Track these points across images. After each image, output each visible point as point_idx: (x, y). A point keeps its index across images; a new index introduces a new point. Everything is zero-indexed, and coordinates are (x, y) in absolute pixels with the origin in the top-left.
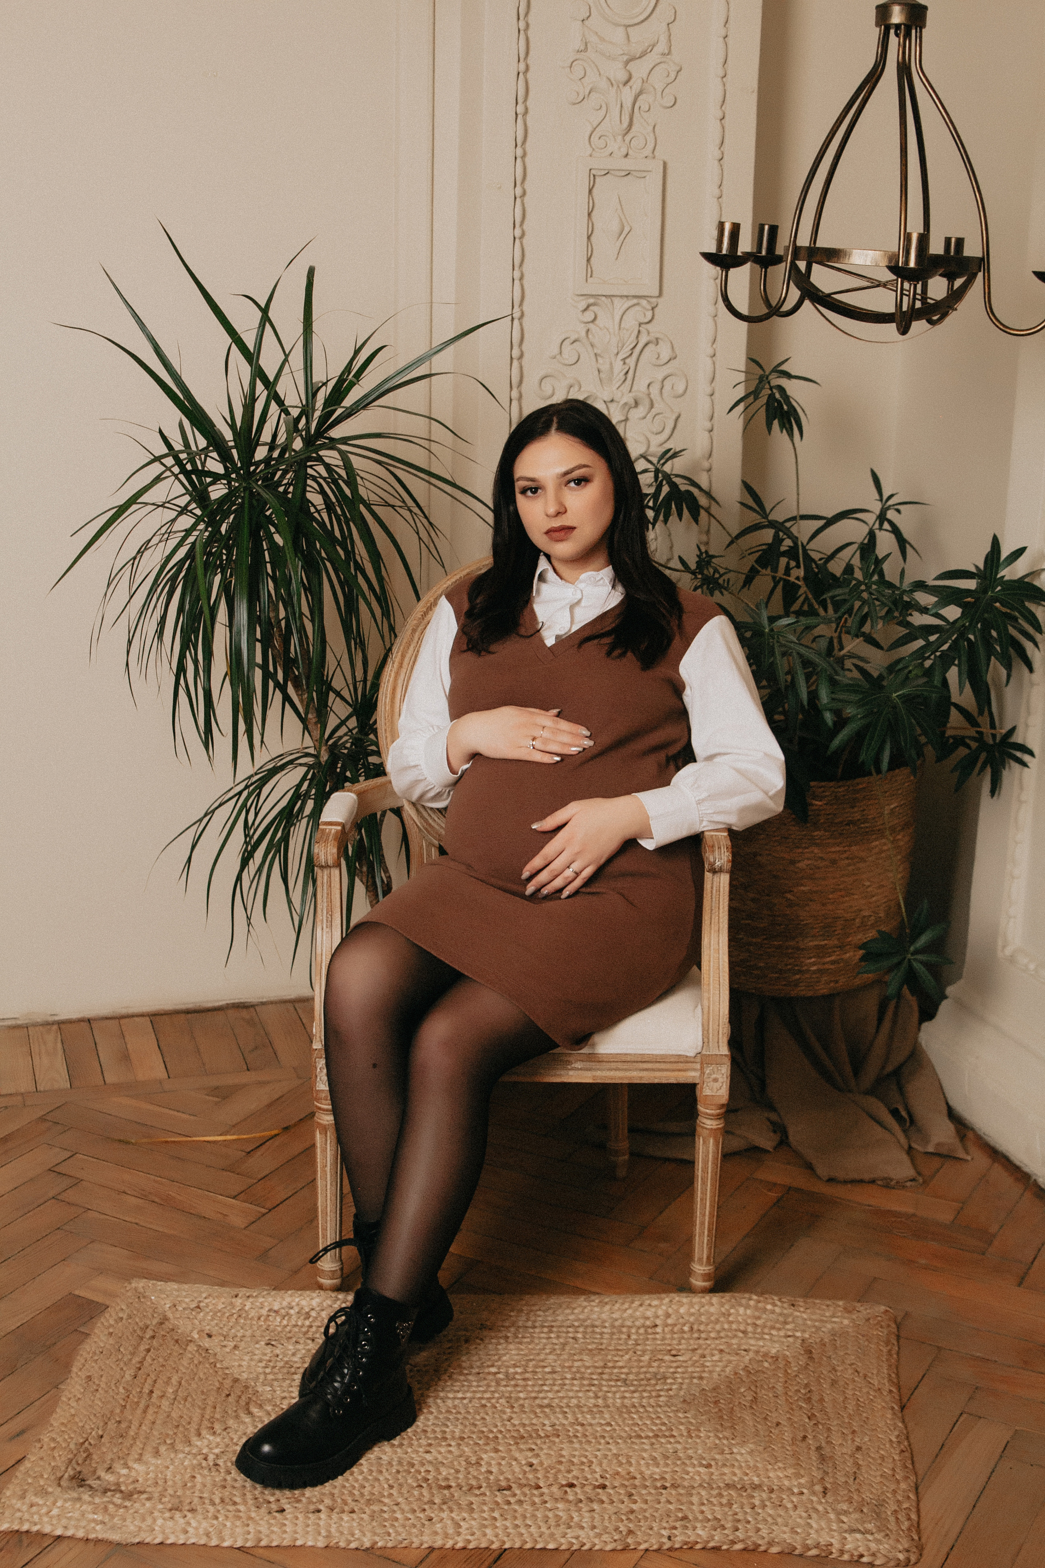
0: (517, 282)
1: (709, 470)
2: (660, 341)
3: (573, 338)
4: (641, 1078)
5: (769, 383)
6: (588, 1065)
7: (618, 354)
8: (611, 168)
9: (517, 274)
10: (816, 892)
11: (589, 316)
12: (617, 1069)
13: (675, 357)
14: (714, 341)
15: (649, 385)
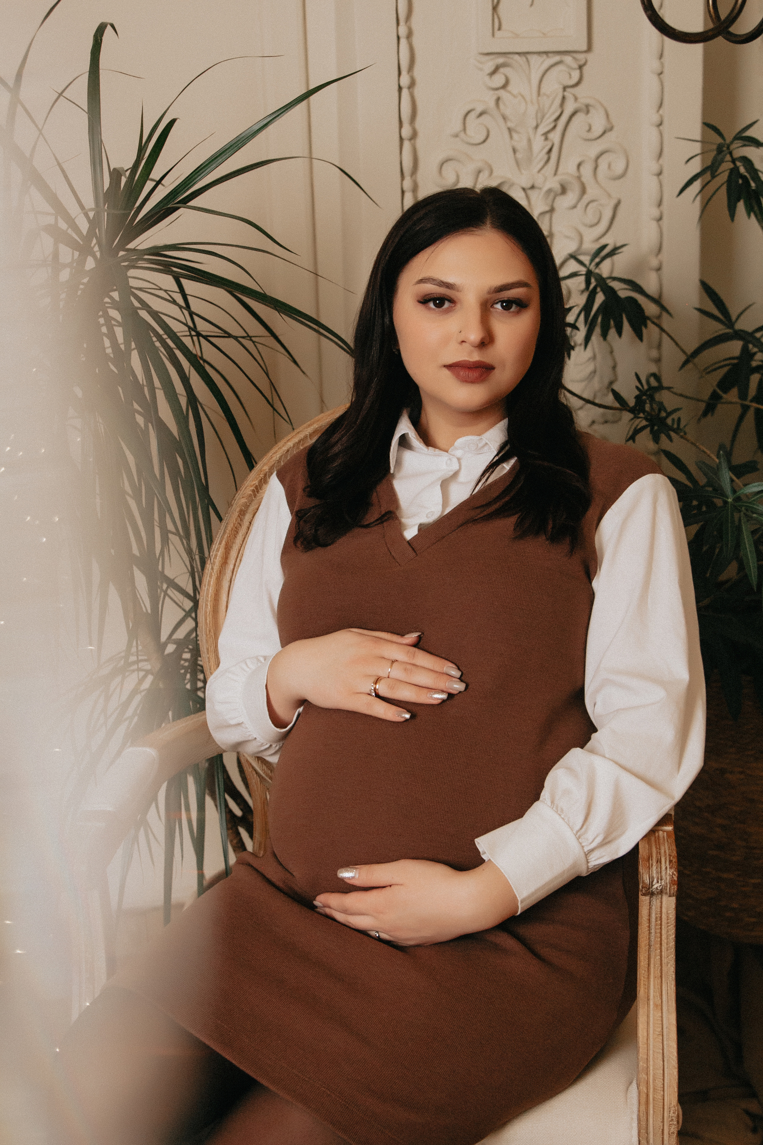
0: (403, 42)
1: (659, 269)
2: (591, 109)
3: (479, 110)
5: (731, 153)
7: (537, 127)
9: (403, 30)
11: (498, 80)
13: (611, 129)
14: (661, 106)
15: (579, 165)
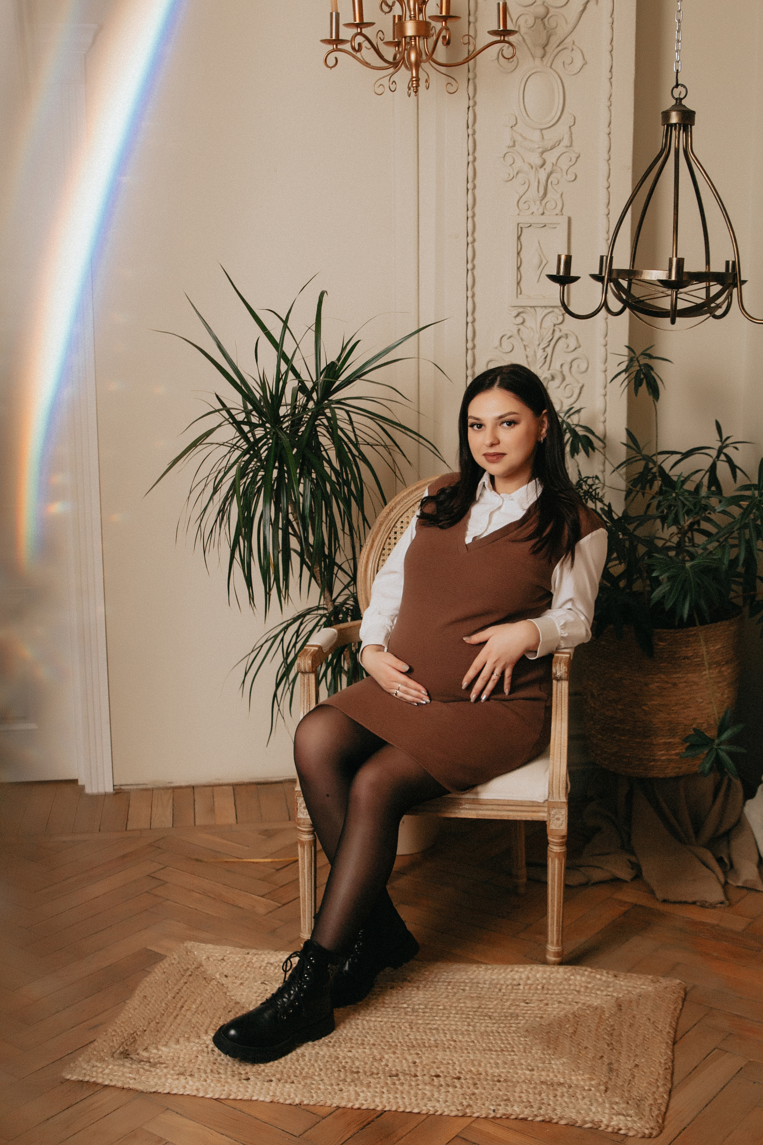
0: (470, 299)
1: (604, 422)
2: (568, 336)
3: (509, 335)
4: (508, 816)
5: (638, 362)
6: (473, 806)
7: (539, 345)
8: (532, 222)
9: (470, 294)
10: (663, 705)
11: (519, 320)
12: (493, 810)
13: (580, 347)
14: (606, 336)
15: (562, 365)
